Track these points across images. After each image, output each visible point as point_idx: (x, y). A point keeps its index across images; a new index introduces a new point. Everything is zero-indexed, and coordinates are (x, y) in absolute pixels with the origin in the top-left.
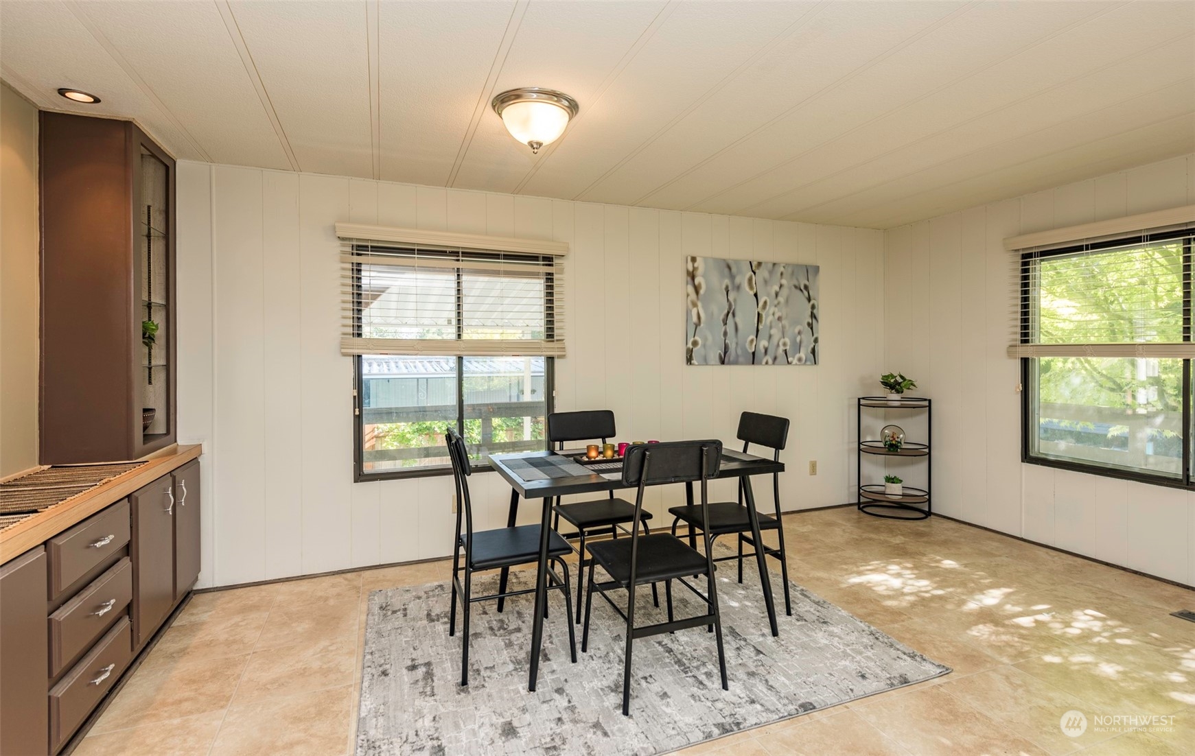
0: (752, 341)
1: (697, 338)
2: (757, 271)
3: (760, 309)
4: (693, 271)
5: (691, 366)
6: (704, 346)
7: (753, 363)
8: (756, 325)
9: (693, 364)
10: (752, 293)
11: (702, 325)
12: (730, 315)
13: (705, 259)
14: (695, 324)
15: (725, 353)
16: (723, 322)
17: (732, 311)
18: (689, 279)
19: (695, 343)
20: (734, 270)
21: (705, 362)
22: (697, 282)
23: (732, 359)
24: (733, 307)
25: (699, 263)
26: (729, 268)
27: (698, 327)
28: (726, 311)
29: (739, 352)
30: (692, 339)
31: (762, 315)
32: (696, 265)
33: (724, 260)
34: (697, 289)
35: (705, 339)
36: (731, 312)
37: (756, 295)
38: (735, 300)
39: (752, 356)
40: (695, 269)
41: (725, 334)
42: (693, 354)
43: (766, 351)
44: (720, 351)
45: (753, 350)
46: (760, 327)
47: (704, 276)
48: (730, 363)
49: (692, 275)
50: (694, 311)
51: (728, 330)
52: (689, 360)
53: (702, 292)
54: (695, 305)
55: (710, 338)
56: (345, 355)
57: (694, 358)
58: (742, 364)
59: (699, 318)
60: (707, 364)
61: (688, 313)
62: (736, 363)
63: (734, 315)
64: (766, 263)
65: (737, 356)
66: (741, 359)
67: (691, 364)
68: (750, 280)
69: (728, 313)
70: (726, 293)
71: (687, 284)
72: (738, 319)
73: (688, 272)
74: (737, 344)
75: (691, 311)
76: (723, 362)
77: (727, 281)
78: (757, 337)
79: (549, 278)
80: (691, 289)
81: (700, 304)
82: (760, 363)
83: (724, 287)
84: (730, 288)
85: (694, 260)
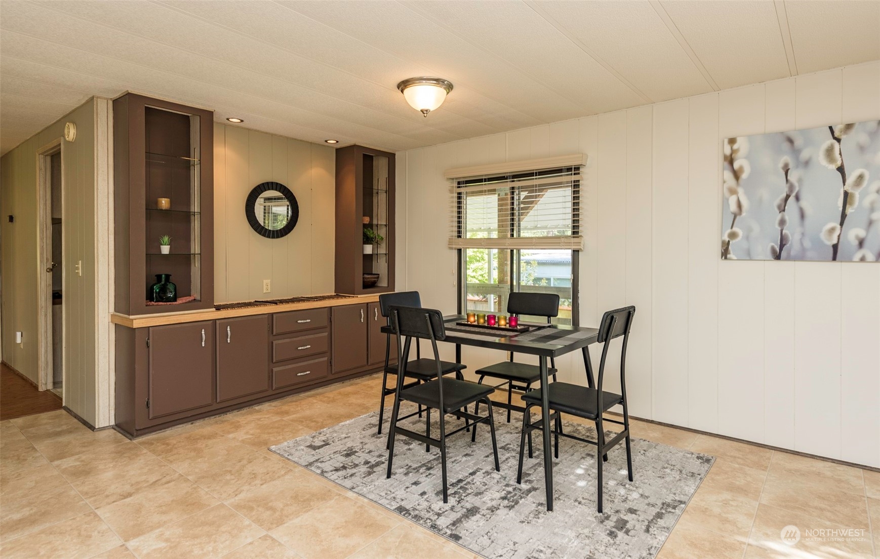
0: (832, 230)
1: (735, 229)
2: (844, 138)
3: (848, 187)
4: (731, 155)
5: (726, 261)
6: (747, 238)
7: (834, 259)
8: (841, 209)
9: (730, 259)
10: (833, 167)
11: (744, 214)
12: (792, 200)
13: (750, 137)
14: (732, 213)
15: (782, 246)
16: (779, 207)
17: (794, 194)
18: (726, 164)
19: (733, 235)
20: (798, 142)
21: (748, 256)
22: (736, 165)
23: (793, 253)
24: (797, 189)
25: (742, 145)
26: (790, 141)
27: (738, 218)
28: (784, 195)
29: (807, 244)
30: (729, 231)
31: (852, 195)
32: (735, 147)
33: (782, 133)
34: (736, 175)
35: (749, 230)
36: (792, 195)
37: (841, 169)
38: (800, 181)
39: (831, 250)
40: (733, 152)
41: (782, 222)
42: (730, 247)
43: (861, 243)
44: (773, 244)
45: (835, 242)
46: (849, 210)
47: (747, 157)
48: (789, 258)
49: (730, 160)
50: (733, 200)
51: (787, 218)
52: (725, 254)
53: (744, 176)
54: (733, 192)
55: (756, 229)
56: (451, 248)
57: (731, 252)
58: (811, 260)
59: (739, 206)
60: (751, 260)
61: (725, 202)
62: (801, 257)
63: (797, 198)
64: (863, 123)
65: (804, 250)
66: (809, 254)
67: (726, 258)
68: (829, 152)
69: (788, 197)
70: (783, 173)
71: (724, 169)
72: (804, 203)
73: (725, 158)
74: (803, 234)
75: (728, 200)
76: (778, 257)
77: (786, 158)
78: (842, 224)
79: (576, 185)
80: (728, 175)
81: (741, 191)
82: (850, 260)
83: (781, 165)
84: (791, 166)
85: (732, 141)
